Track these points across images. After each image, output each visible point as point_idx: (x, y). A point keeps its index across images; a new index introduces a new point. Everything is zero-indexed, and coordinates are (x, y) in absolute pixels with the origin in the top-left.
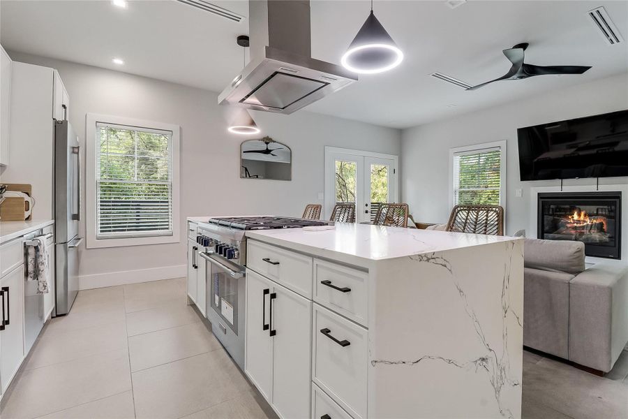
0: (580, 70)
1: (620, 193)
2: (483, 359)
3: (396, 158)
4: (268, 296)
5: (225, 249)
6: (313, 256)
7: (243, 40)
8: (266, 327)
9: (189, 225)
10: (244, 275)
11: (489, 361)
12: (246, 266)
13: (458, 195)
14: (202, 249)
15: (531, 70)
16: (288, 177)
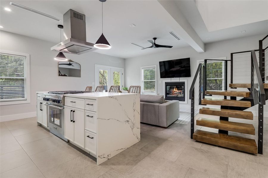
0: (171, 47)
1: (184, 82)
2: (128, 121)
3: (123, 69)
4: (72, 112)
5: (57, 101)
6: (84, 99)
7: (60, 26)
8: (71, 121)
9: (37, 95)
10: (64, 108)
11: (129, 122)
12: (64, 105)
13: (143, 83)
14: (45, 102)
15: (157, 46)
16: (79, 76)
